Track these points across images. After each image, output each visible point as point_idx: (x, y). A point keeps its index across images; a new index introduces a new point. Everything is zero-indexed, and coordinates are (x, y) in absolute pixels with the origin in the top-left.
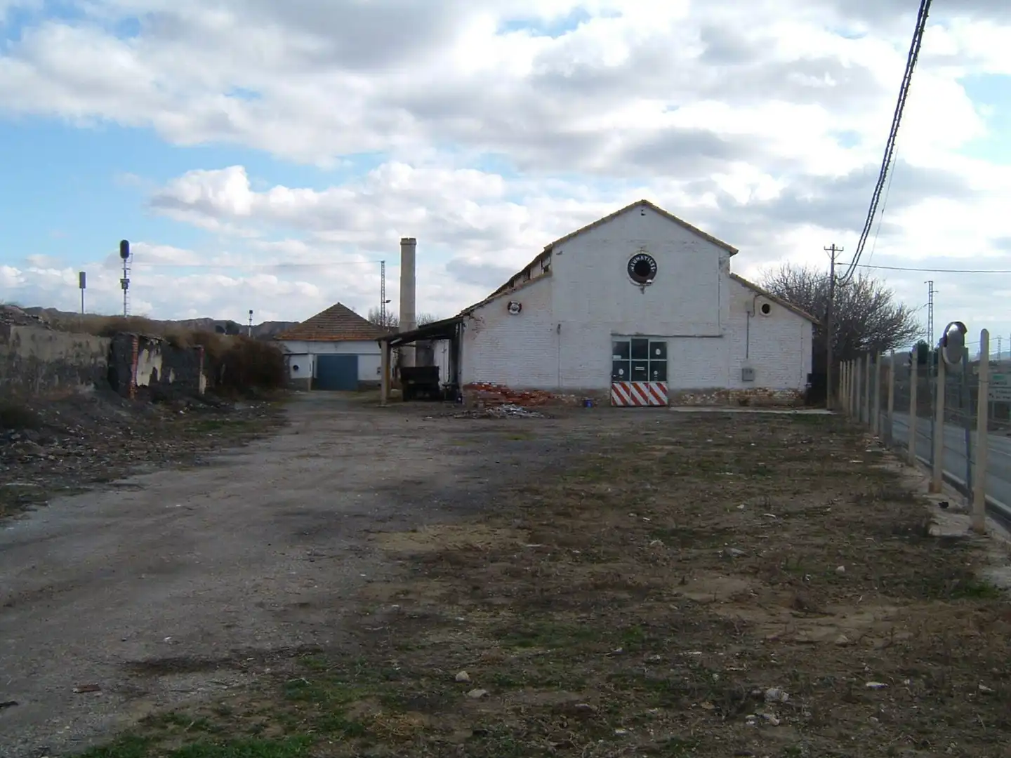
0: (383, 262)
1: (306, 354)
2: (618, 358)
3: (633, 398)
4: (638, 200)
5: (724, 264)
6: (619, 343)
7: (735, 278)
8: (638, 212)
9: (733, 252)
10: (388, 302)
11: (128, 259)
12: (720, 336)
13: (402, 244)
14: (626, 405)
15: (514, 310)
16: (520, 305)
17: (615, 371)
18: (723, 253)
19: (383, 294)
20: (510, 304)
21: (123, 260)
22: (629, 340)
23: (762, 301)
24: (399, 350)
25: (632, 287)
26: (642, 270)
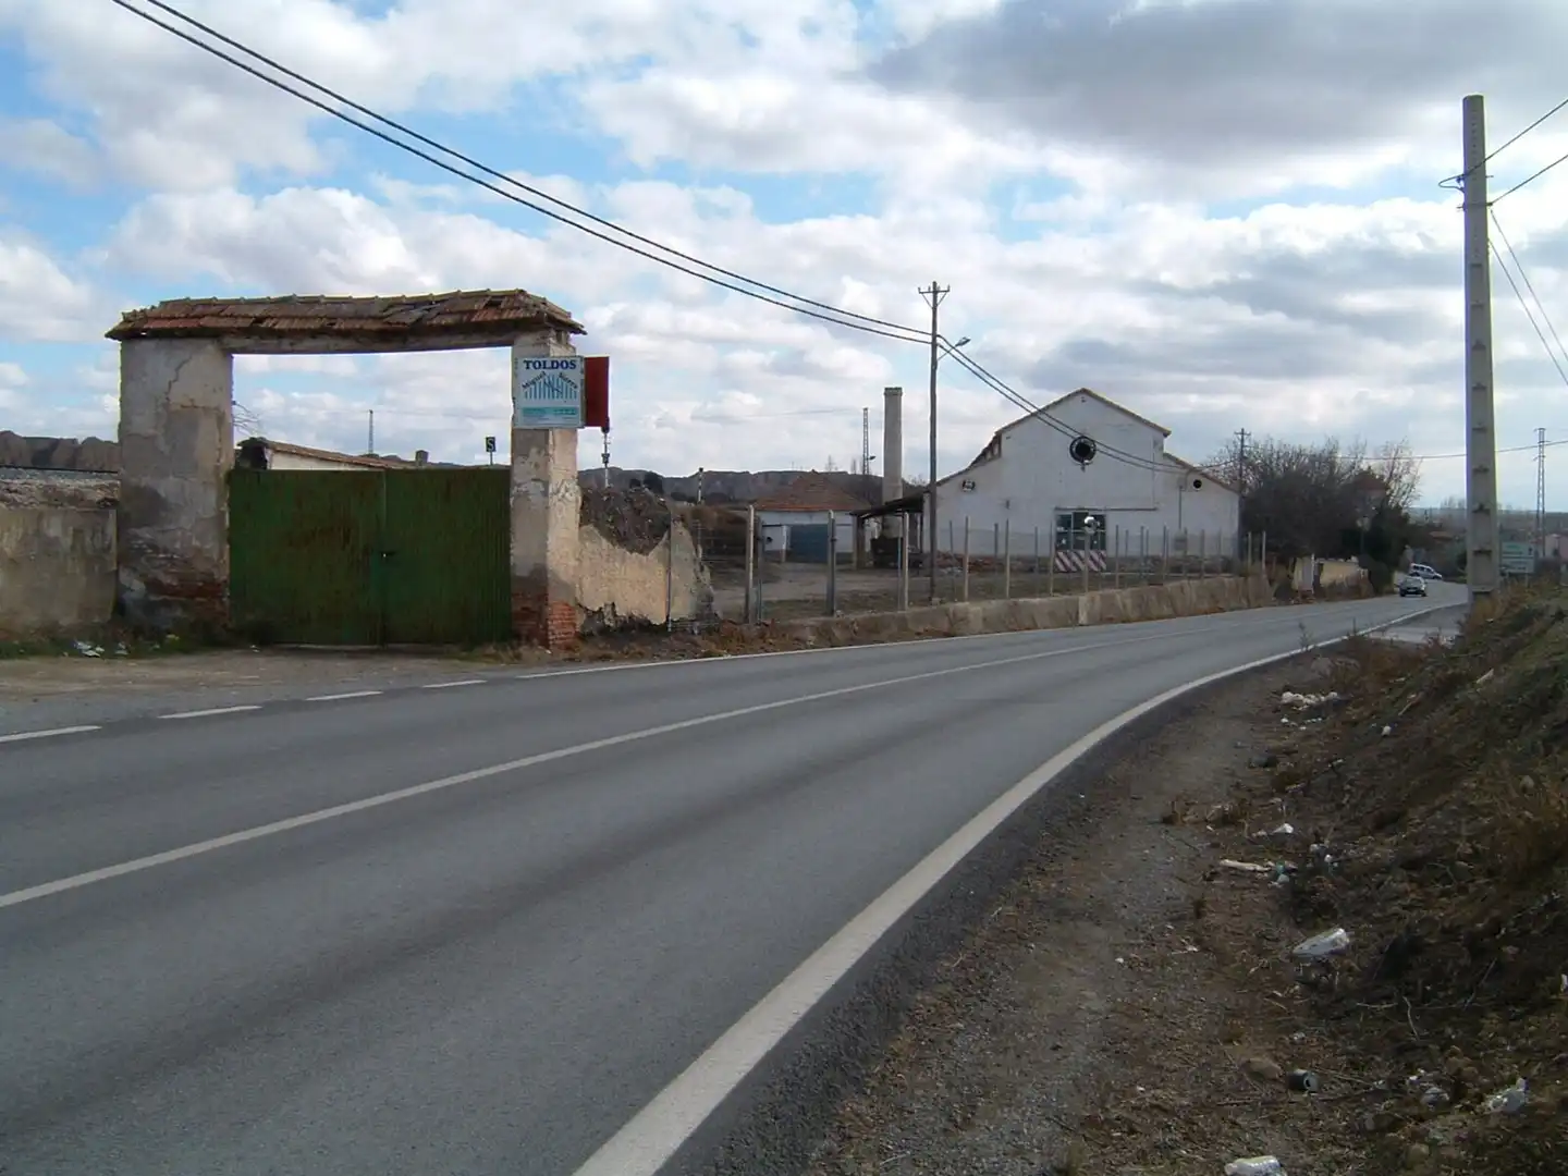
0: (866, 409)
1: (780, 525)
2: (1062, 529)
3: (1074, 564)
4: (1079, 388)
5: (1158, 445)
6: (1062, 516)
7: (1168, 456)
8: (1079, 398)
9: (1166, 434)
10: (872, 458)
11: (608, 435)
12: (1154, 509)
13: (885, 394)
14: (1068, 571)
15: (968, 487)
16: (974, 484)
17: (1059, 541)
18: (1159, 435)
19: (866, 450)
20: (964, 482)
21: (603, 435)
22: (1070, 513)
23: (1193, 477)
24: (884, 520)
25: (1073, 466)
26: (1083, 451)
